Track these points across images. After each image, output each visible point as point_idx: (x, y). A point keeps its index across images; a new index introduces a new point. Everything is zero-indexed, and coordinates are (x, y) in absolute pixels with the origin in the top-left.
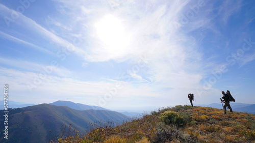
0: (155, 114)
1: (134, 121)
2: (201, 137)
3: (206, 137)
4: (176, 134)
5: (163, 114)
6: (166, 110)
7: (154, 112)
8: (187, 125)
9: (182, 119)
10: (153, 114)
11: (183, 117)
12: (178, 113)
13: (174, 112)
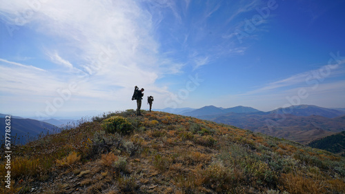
0: (97, 120)
1: (63, 132)
2: (145, 143)
3: (150, 142)
4: (117, 143)
5: (107, 120)
6: (113, 115)
7: (97, 118)
8: (134, 131)
9: (129, 126)
10: (94, 121)
11: (130, 123)
12: (126, 119)
13: (121, 117)
